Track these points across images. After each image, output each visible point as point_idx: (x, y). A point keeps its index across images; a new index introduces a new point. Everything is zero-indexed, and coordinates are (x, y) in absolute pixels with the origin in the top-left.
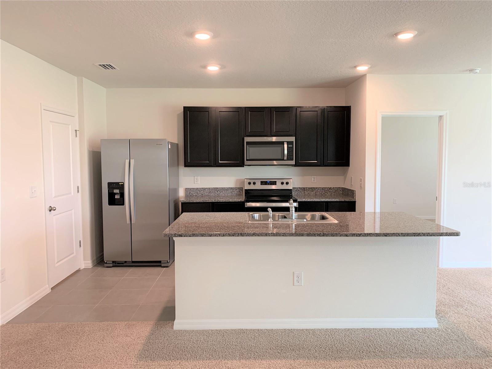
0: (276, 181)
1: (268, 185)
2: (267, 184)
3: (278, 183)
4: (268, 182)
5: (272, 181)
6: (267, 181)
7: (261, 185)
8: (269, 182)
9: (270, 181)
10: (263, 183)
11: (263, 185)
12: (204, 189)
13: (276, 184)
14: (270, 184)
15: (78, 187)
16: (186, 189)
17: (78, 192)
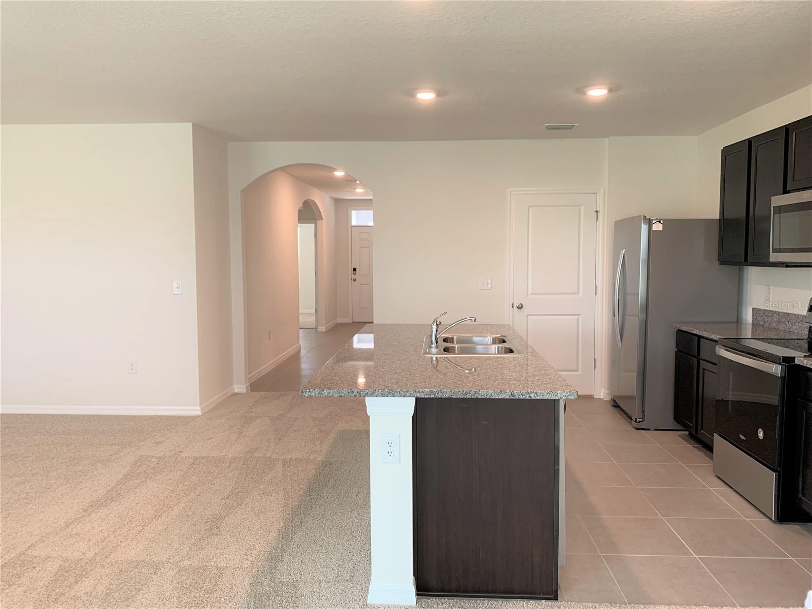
15: (596, 287)
16: (753, 309)
17: (596, 294)
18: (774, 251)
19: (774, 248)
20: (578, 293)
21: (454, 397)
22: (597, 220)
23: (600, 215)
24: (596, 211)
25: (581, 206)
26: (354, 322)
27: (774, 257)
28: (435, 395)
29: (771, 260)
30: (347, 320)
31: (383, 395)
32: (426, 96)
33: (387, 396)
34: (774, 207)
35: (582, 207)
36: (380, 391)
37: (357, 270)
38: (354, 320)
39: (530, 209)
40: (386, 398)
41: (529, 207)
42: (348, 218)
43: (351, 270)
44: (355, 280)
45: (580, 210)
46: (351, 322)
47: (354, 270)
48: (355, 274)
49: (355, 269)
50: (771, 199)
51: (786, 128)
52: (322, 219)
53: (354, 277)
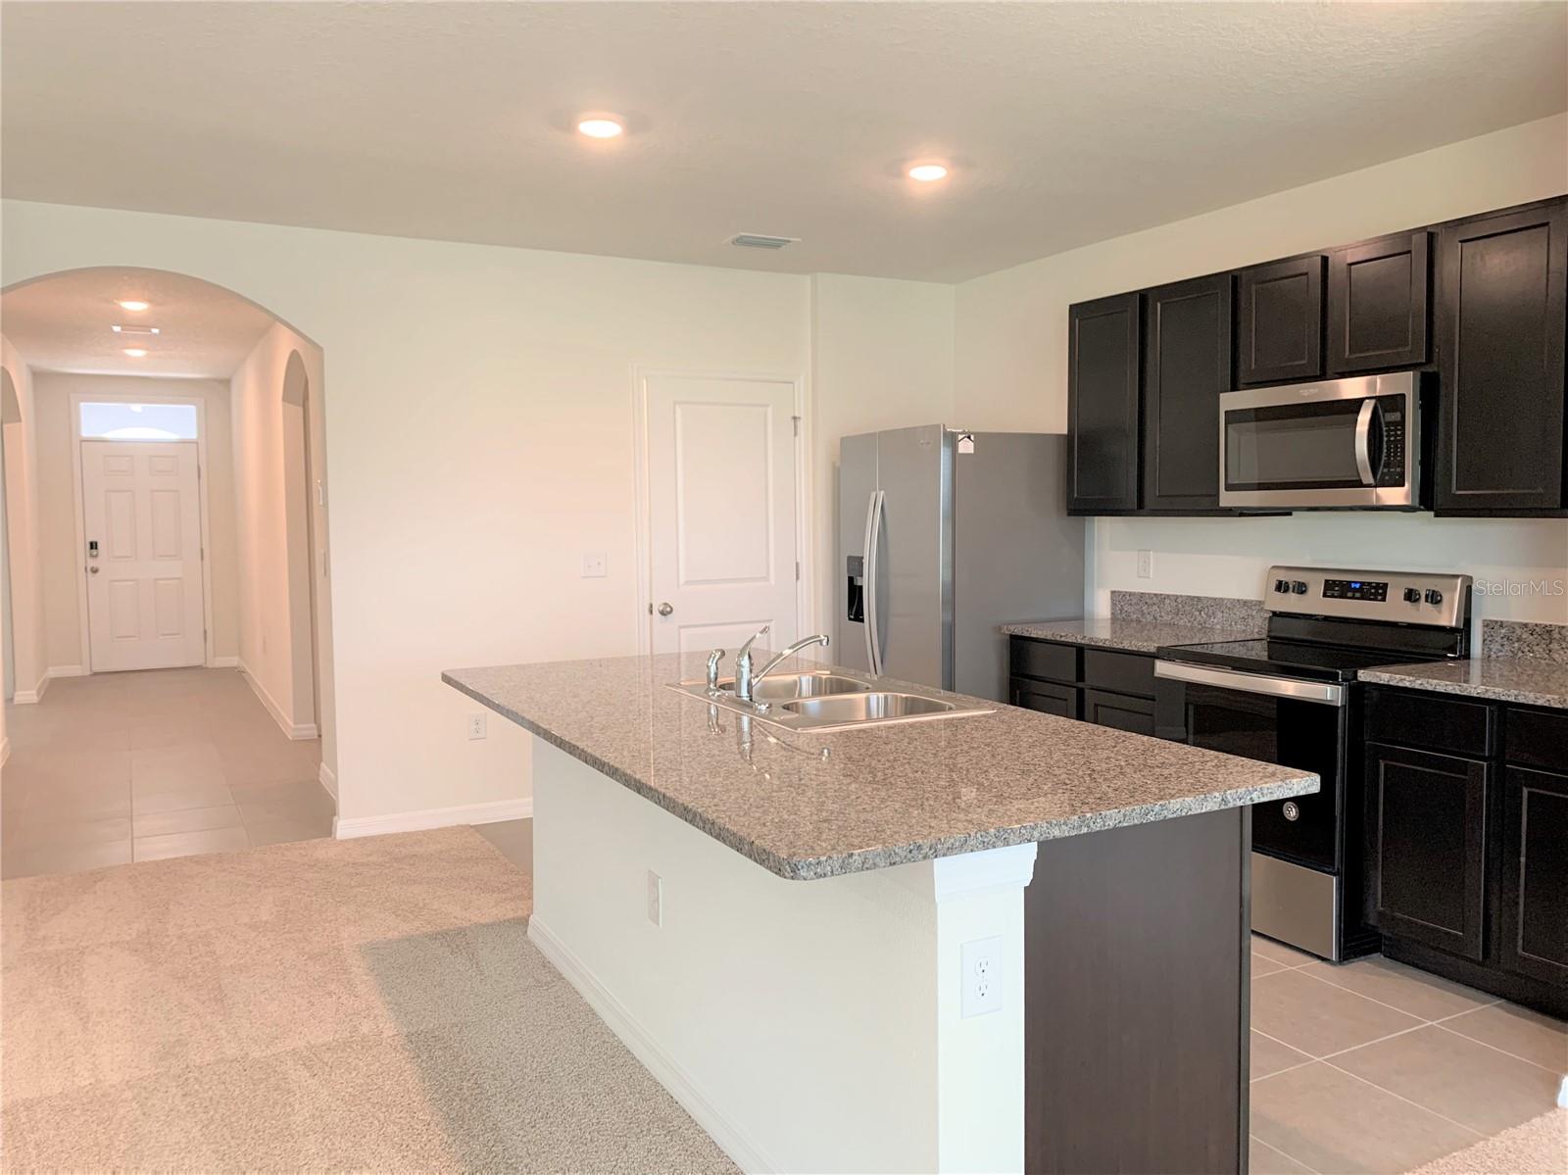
0: (1386, 585)
1: (1353, 598)
2: (1350, 594)
3: (1395, 594)
4: (1353, 585)
5: (1369, 584)
6: (1350, 583)
7: (1325, 595)
8: (1358, 586)
9: (1362, 584)
10: (1337, 588)
11: (1333, 596)
12: (1161, 598)
13: (1384, 600)
14: (1358, 595)
15: (797, 564)
16: (1113, 592)
17: (797, 578)
18: (1229, 488)
19: (1230, 482)
20: (766, 579)
21: (1125, 824)
22: (795, 434)
23: (801, 424)
24: (795, 418)
25: (767, 406)
26: (96, 674)
27: (1227, 499)
28: (1089, 827)
29: (1223, 503)
30: (76, 670)
31: (985, 846)
32: (601, 130)
33: (994, 847)
34: (1226, 412)
35: (770, 409)
36: (978, 835)
37: (99, 545)
38: (96, 669)
39: (677, 407)
40: (991, 851)
41: (675, 403)
42: (71, 421)
43: (82, 548)
44: (95, 571)
45: (766, 415)
46: (88, 673)
47: (92, 548)
48: (96, 556)
49: (93, 546)
50: (1218, 398)
51: (1232, 276)
52: (20, 421)
53: (92, 563)
